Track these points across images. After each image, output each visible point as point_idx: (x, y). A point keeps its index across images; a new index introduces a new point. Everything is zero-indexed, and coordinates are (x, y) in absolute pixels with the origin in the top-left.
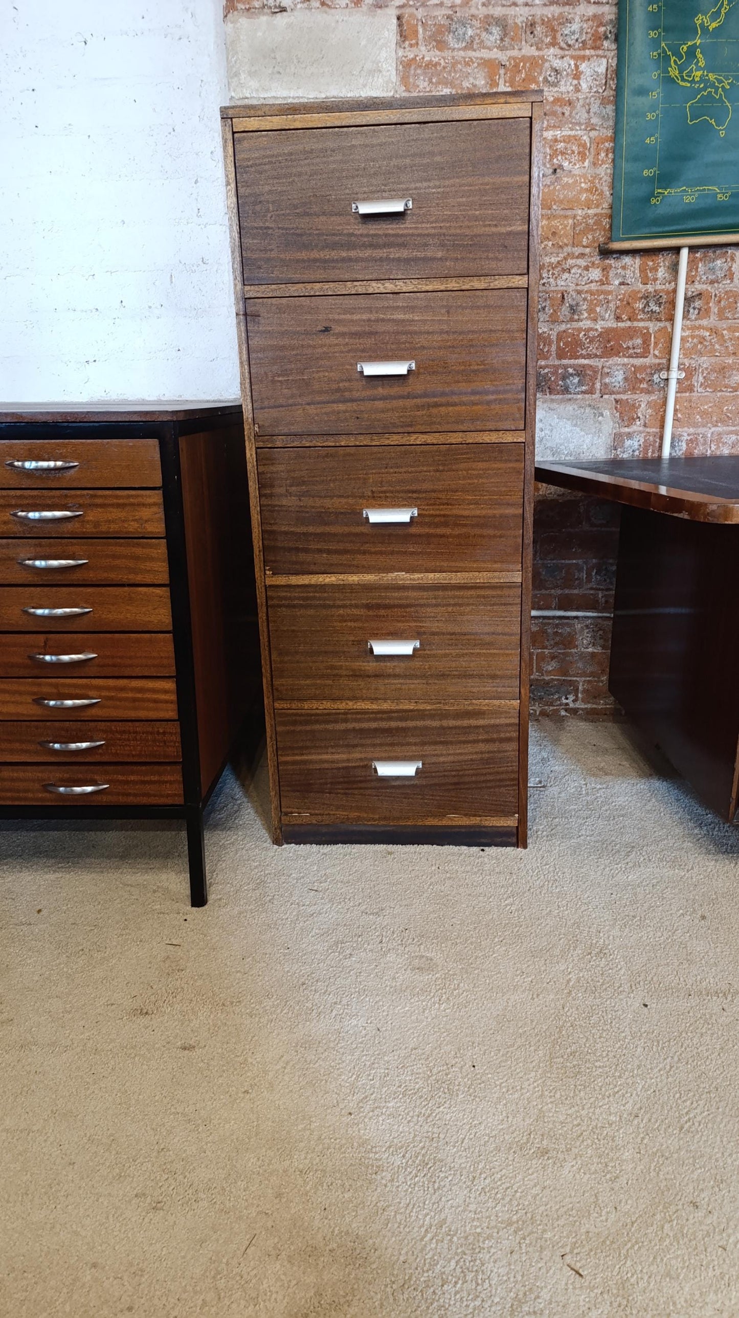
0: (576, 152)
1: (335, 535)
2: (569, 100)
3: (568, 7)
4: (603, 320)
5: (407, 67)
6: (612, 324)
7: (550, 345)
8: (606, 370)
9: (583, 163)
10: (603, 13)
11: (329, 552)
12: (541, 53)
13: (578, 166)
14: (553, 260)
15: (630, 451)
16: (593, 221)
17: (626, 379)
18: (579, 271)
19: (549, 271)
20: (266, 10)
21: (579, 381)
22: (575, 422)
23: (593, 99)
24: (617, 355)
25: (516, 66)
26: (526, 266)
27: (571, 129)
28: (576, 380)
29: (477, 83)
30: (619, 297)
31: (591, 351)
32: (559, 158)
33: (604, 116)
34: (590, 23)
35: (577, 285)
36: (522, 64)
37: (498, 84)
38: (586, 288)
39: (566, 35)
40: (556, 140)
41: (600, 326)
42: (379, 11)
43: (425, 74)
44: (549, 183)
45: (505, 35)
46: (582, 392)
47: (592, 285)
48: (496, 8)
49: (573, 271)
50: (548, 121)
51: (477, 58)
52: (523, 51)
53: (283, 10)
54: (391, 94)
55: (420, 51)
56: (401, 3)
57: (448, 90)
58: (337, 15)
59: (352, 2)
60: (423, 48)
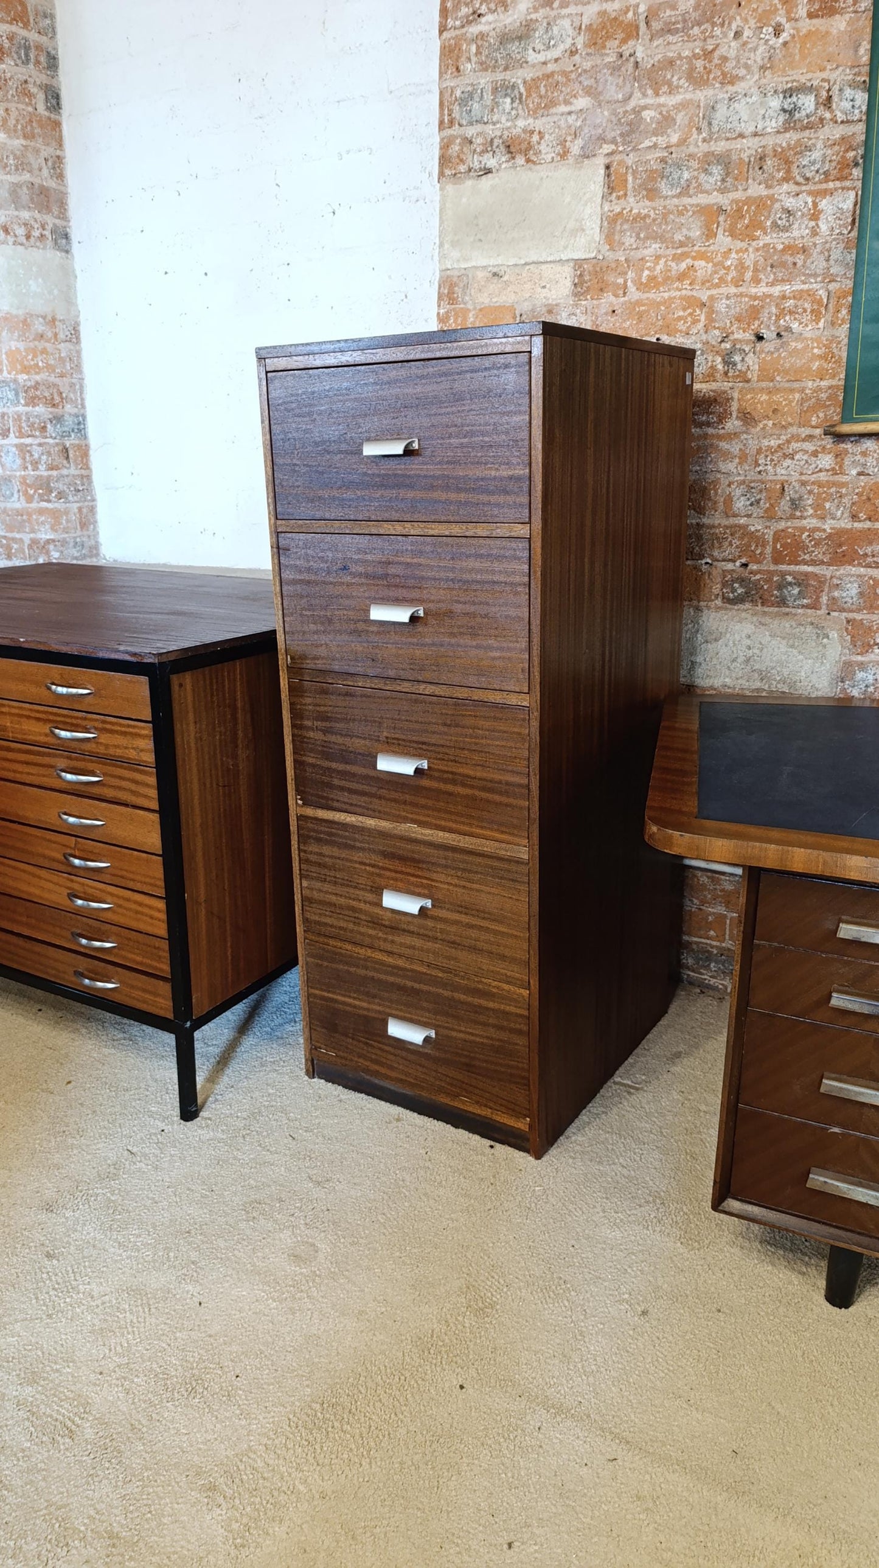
0: (809, 310)
1: (354, 775)
2: (803, 246)
3: (808, 131)
4: (834, 519)
5: (612, 224)
6: (846, 524)
7: (764, 546)
8: (835, 581)
9: (817, 324)
10: (854, 134)
11: (351, 791)
12: (771, 192)
13: (810, 327)
14: (772, 443)
15: (863, 686)
16: (827, 394)
17: (861, 594)
18: (805, 457)
19: (767, 456)
20: (471, 174)
21: (799, 593)
22: (791, 642)
23: (834, 243)
24: (850, 563)
25: (739, 210)
26: (528, 515)
27: (804, 283)
28: (796, 591)
29: (691, 235)
30: (857, 491)
31: (816, 556)
32: (787, 318)
33: (848, 264)
34: (837, 148)
35: (801, 474)
36: (746, 208)
37: (716, 235)
38: (813, 478)
39: (804, 167)
40: (784, 297)
41: (828, 526)
42: (586, 161)
43: (632, 228)
44: (772, 350)
45: (727, 174)
46: (803, 606)
47: (821, 474)
48: (718, 143)
49: (797, 457)
50: (775, 274)
51: (692, 206)
52: (749, 191)
53: (488, 171)
54: (593, 255)
55: (629, 203)
56: (610, 151)
57: (658, 246)
58: (541, 171)
59: (558, 154)
60: (631, 200)
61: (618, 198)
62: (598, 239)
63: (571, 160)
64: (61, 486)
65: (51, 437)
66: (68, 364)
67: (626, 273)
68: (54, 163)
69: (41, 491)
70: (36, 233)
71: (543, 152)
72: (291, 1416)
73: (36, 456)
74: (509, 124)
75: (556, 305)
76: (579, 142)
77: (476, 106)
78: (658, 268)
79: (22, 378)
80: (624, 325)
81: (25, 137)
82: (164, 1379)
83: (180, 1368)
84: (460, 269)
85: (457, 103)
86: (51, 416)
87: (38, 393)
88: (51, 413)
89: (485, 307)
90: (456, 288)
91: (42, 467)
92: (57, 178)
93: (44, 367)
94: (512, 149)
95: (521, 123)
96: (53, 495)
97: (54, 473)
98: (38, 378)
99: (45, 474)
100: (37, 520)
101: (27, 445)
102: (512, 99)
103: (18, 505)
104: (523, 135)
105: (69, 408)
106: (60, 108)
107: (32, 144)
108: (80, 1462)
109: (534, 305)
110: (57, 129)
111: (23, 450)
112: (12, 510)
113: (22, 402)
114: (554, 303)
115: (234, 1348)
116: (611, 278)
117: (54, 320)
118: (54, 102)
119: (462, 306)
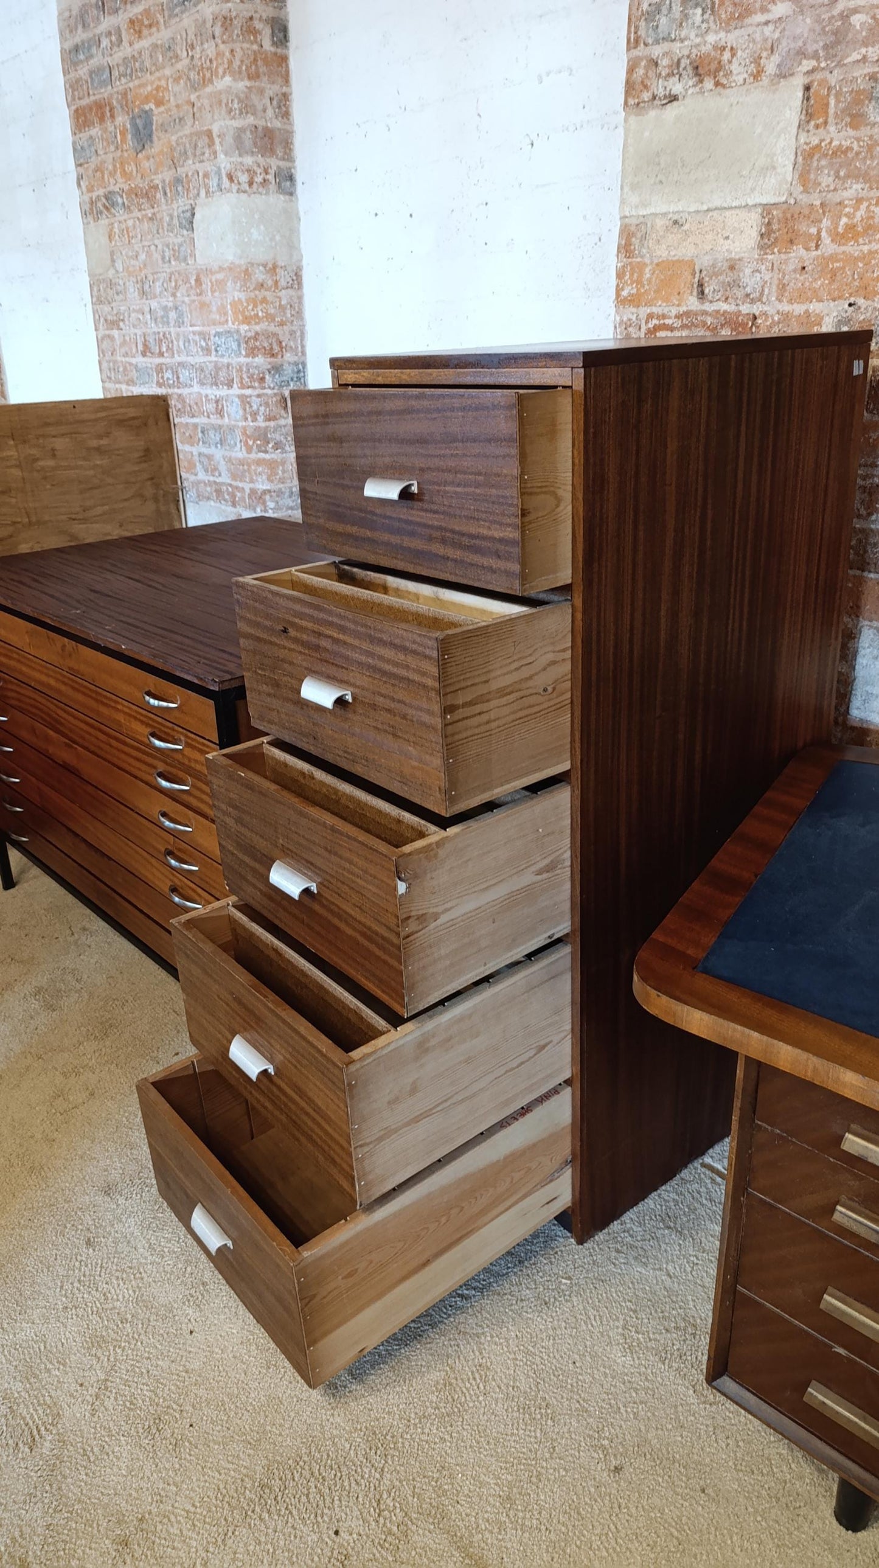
5: (807, 160)
20: (655, 102)
42: (782, 82)
43: (831, 165)
53: (673, 98)
54: (783, 199)
55: (828, 132)
56: (810, 68)
57: (859, 186)
58: (732, 95)
59: (752, 74)
60: (832, 128)
61: (817, 127)
62: (790, 179)
63: (765, 81)
64: (277, 437)
65: (269, 387)
66: (288, 312)
67: (820, 221)
68: (280, 101)
69: (259, 442)
70: (259, 179)
71: (735, 72)
72: (221, 1487)
73: (255, 407)
74: (698, 40)
75: (739, 260)
76: (776, 59)
77: (663, 20)
78: (858, 214)
79: (244, 328)
80: (814, 285)
81: (250, 78)
82: (129, 1409)
83: (147, 1399)
84: (638, 216)
85: (643, 18)
86: (269, 367)
87: (258, 344)
88: (270, 363)
89: (663, 261)
90: (633, 239)
91: (260, 418)
92: (283, 118)
93: (263, 317)
94: (701, 71)
95: (711, 38)
96: (270, 446)
97: (272, 424)
98: (258, 328)
99: (263, 425)
100: (255, 470)
101: (247, 397)
102: (703, 9)
103: (240, 455)
104: (713, 53)
105: (289, 357)
106: (287, 41)
107: (257, 84)
108: (29, 1477)
109: (715, 260)
110: (284, 65)
111: (244, 400)
112: (236, 459)
113: (244, 353)
114: (737, 257)
115: (201, 1392)
116: (803, 227)
117: (275, 267)
118: (281, 35)
119: (639, 260)
